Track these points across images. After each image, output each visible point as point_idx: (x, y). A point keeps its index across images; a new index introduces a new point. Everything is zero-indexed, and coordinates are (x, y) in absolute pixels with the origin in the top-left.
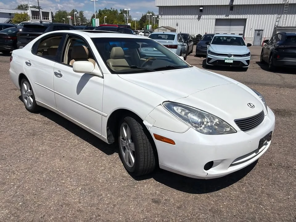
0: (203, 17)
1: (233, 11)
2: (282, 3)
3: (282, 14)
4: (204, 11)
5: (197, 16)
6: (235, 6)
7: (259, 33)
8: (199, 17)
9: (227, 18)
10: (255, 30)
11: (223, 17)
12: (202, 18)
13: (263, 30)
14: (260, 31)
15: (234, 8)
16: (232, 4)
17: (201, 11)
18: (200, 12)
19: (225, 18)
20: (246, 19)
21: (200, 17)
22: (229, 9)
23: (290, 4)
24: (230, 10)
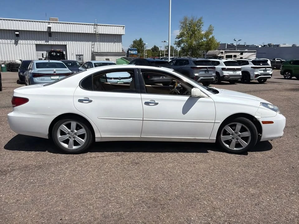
0: (20, 42)
1: (52, 37)
2: (93, 33)
3: (95, 42)
4: (20, 36)
5: (14, 41)
6: (53, 33)
7: (80, 58)
8: (15, 41)
9: (48, 43)
10: (76, 55)
11: (43, 42)
12: (20, 44)
13: (83, 55)
14: (81, 56)
15: (52, 34)
16: (50, 30)
17: (17, 35)
18: (17, 37)
19: (45, 43)
20: (66, 45)
21: (18, 41)
22: (47, 35)
23: (100, 34)
24: (49, 36)
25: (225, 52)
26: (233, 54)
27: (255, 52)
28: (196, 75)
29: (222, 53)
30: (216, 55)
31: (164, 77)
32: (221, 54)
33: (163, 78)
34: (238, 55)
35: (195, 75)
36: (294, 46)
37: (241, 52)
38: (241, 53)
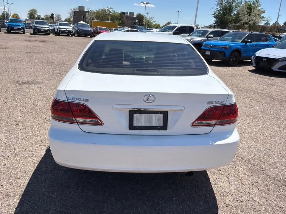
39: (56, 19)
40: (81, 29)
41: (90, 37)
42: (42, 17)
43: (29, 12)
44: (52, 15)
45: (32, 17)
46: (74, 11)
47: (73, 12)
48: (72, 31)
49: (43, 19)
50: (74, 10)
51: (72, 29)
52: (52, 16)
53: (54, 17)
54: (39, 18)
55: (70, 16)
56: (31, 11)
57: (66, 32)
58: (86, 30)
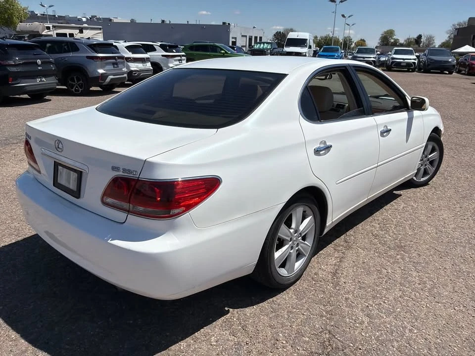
25: (54, 27)
26: (68, 31)
27: (100, 29)
28: (101, 71)
29: (48, 28)
30: (38, 32)
31: (44, 79)
32: (47, 31)
33: (41, 81)
34: (76, 33)
35: (98, 73)
36: (132, 21)
37: (80, 27)
38: (80, 30)
39: (424, 44)
40: (432, 60)
41: (447, 73)
42: (402, 41)
43: (382, 34)
44: (420, 37)
45: (385, 43)
46: (458, 27)
47: (456, 29)
48: (414, 63)
49: (402, 45)
50: (460, 25)
51: (415, 59)
52: (418, 40)
53: (422, 40)
54: (395, 44)
55: (449, 37)
56: (385, 33)
57: (402, 64)
58: (441, 61)
